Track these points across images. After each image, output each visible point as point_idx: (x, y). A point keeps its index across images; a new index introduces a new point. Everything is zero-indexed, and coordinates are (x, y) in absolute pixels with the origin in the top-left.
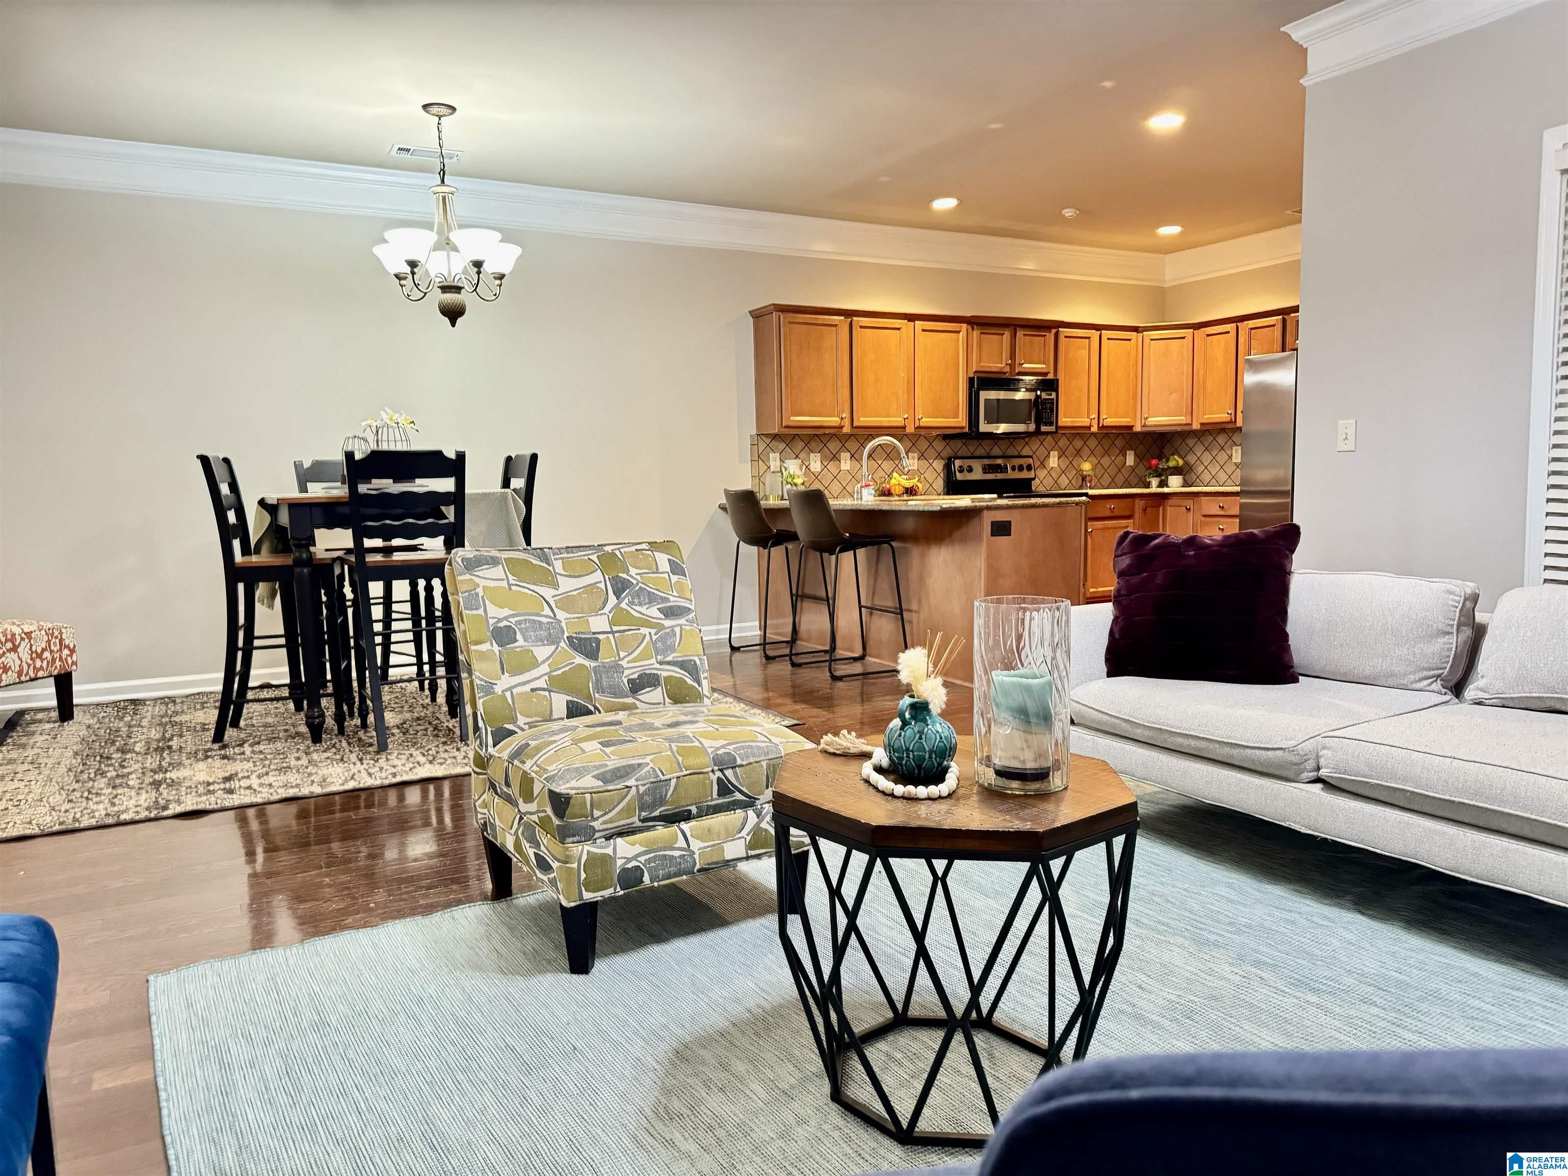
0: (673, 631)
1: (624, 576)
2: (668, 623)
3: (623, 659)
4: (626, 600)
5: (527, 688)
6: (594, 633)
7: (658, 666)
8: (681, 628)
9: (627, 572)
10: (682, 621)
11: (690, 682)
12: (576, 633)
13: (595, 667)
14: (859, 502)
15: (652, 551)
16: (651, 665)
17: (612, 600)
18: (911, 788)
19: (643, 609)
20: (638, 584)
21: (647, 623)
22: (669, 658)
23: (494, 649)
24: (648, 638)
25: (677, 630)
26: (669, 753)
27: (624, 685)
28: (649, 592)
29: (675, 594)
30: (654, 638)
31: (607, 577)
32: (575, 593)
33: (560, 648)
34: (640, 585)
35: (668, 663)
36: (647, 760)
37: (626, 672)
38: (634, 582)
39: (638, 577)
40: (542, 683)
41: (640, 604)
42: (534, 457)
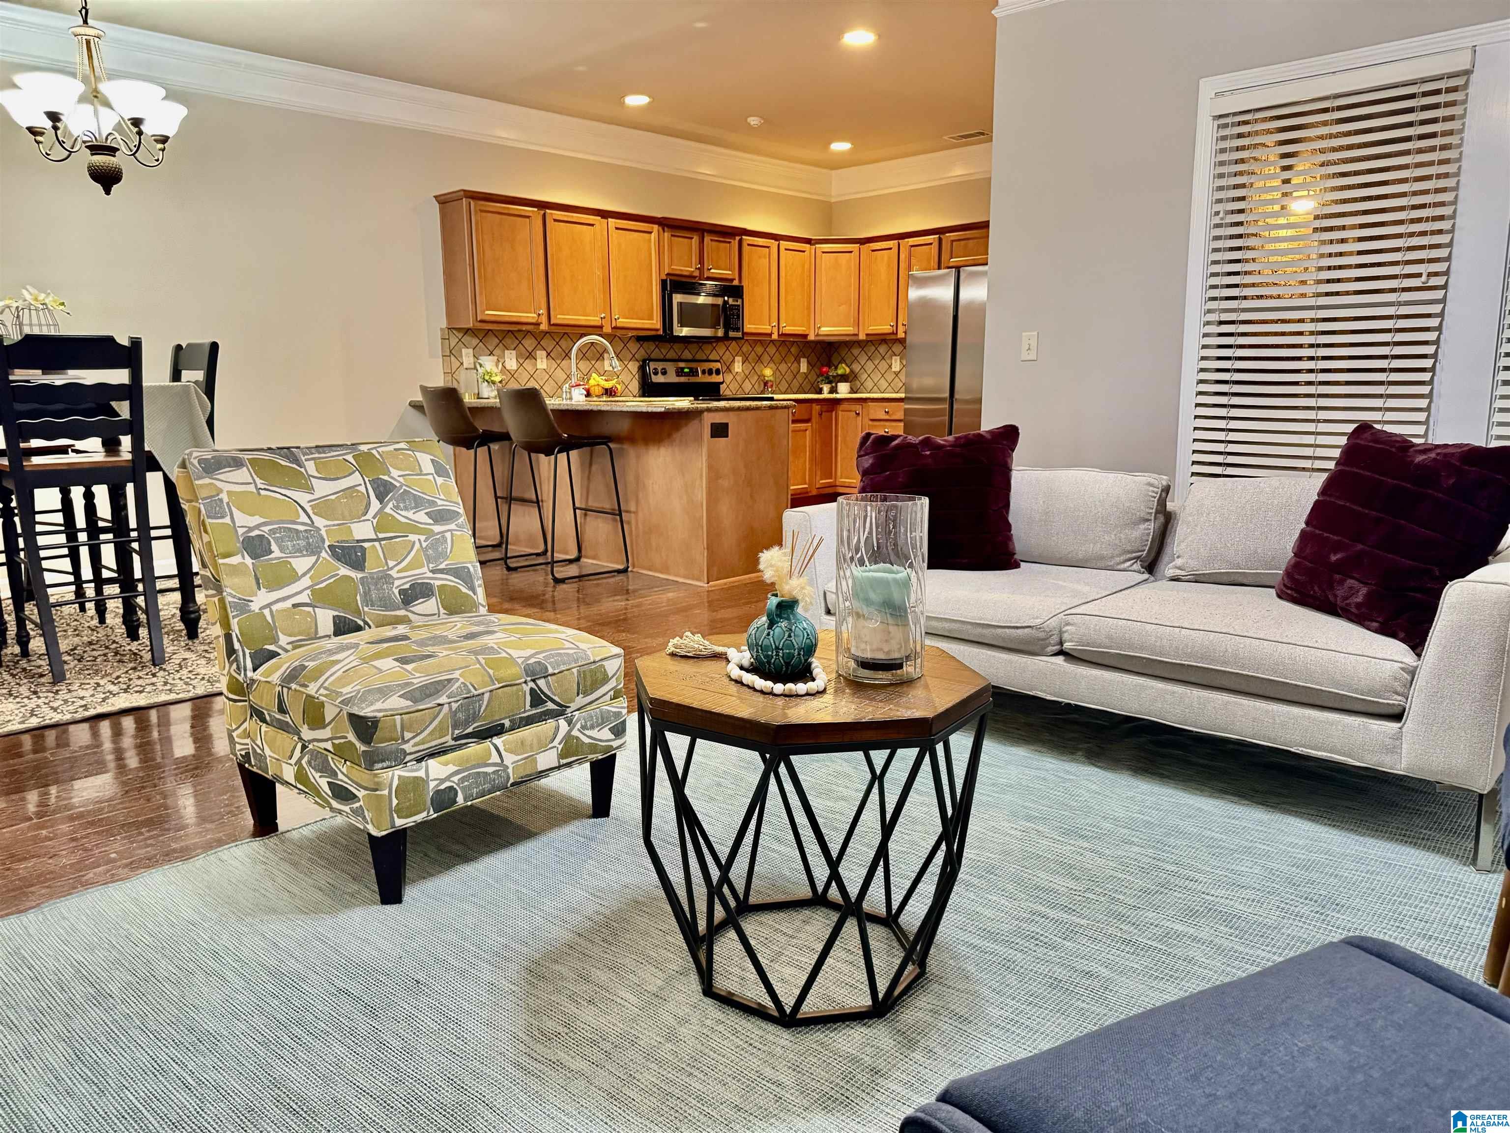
0: (443, 537)
1: (386, 478)
2: (437, 528)
3: (392, 568)
4: (391, 505)
5: (288, 604)
6: (358, 541)
7: (431, 575)
8: (452, 535)
9: (388, 473)
10: (453, 526)
11: (464, 590)
12: (338, 542)
13: (362, 578)
14: (568, 402)
15: (413, 451)
16: (424, 573)
17: (375, 505)
18: (790, 686)
19: (410, 514)
20: (401, 487)
21: (414, 528)
22: (442, 566)
23: (246, 561)
24: (417, 545)
25: (448, 535)
26: (478, 666)
27: (395, 596)
28: (414, 495)
29: (442, 497)
30: (424, 545)
31: (367, 479)
32: (333, 497)
33: (321, 559)
34: (404, 487)
35: (441, 571)
36: (456, 674)
37: (397, 583)
38: (398, 485)
39: (401, 479)
40: (304, 598)
41: (406, 509)
42: (214, 347)
